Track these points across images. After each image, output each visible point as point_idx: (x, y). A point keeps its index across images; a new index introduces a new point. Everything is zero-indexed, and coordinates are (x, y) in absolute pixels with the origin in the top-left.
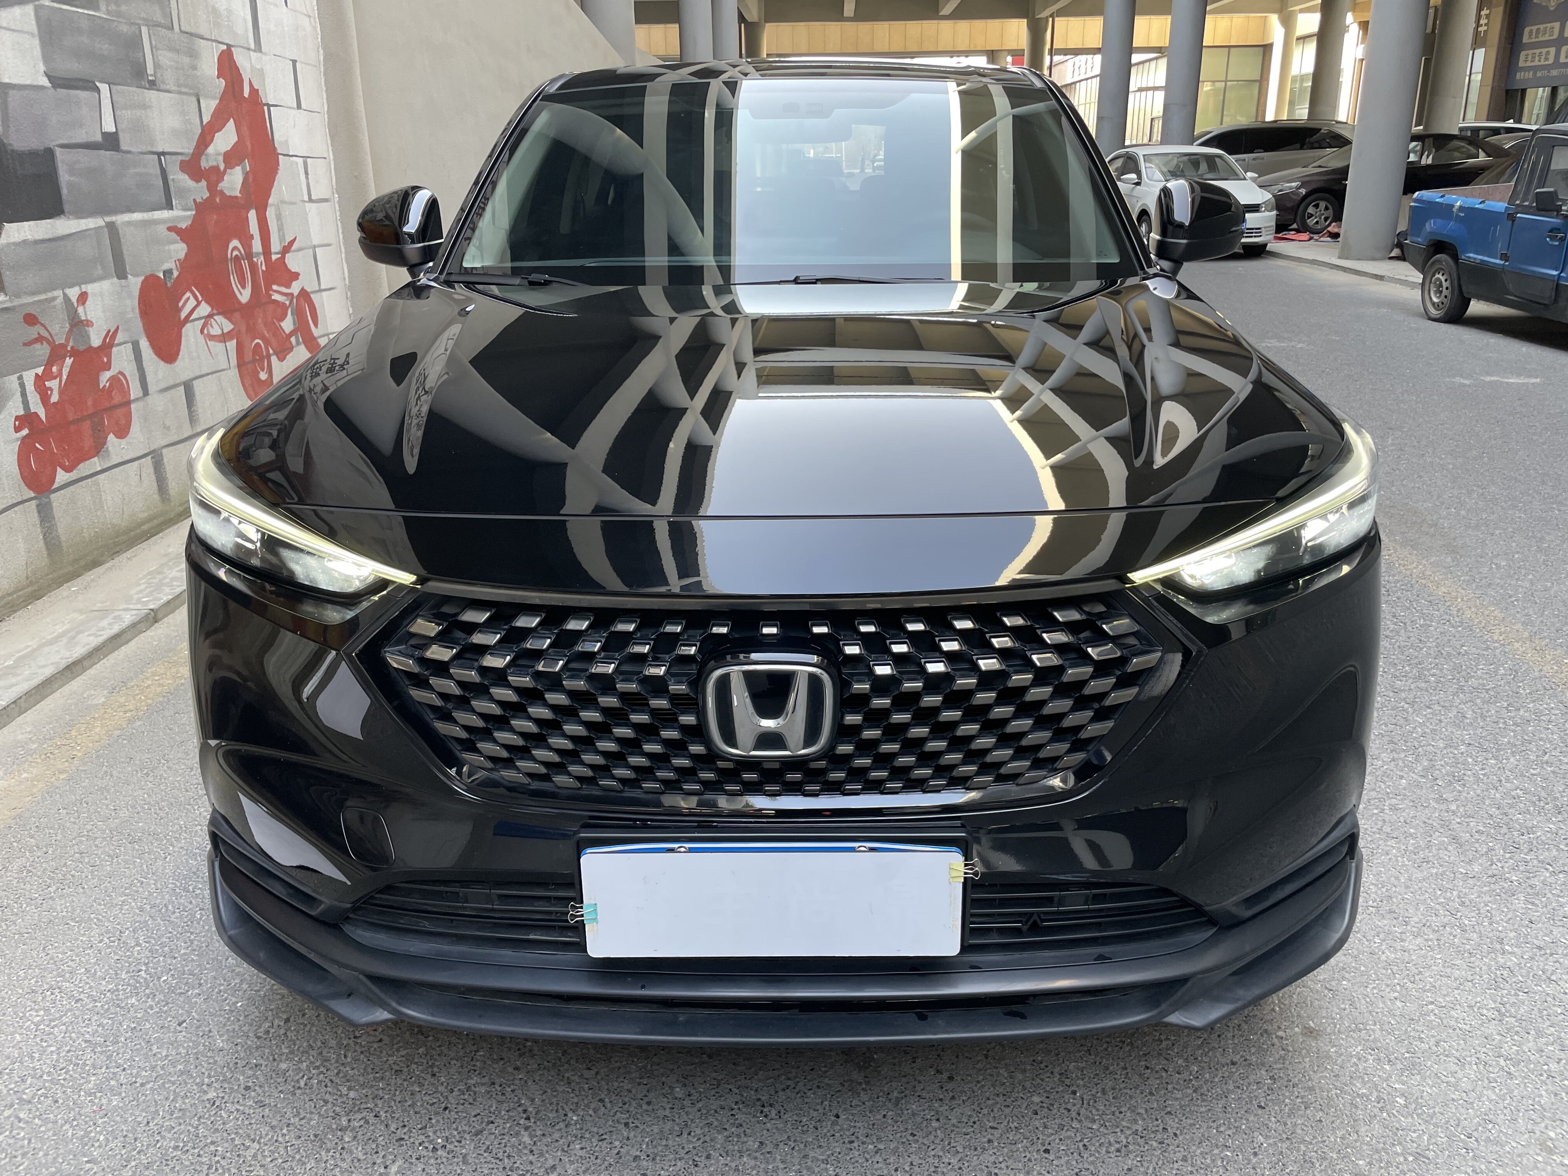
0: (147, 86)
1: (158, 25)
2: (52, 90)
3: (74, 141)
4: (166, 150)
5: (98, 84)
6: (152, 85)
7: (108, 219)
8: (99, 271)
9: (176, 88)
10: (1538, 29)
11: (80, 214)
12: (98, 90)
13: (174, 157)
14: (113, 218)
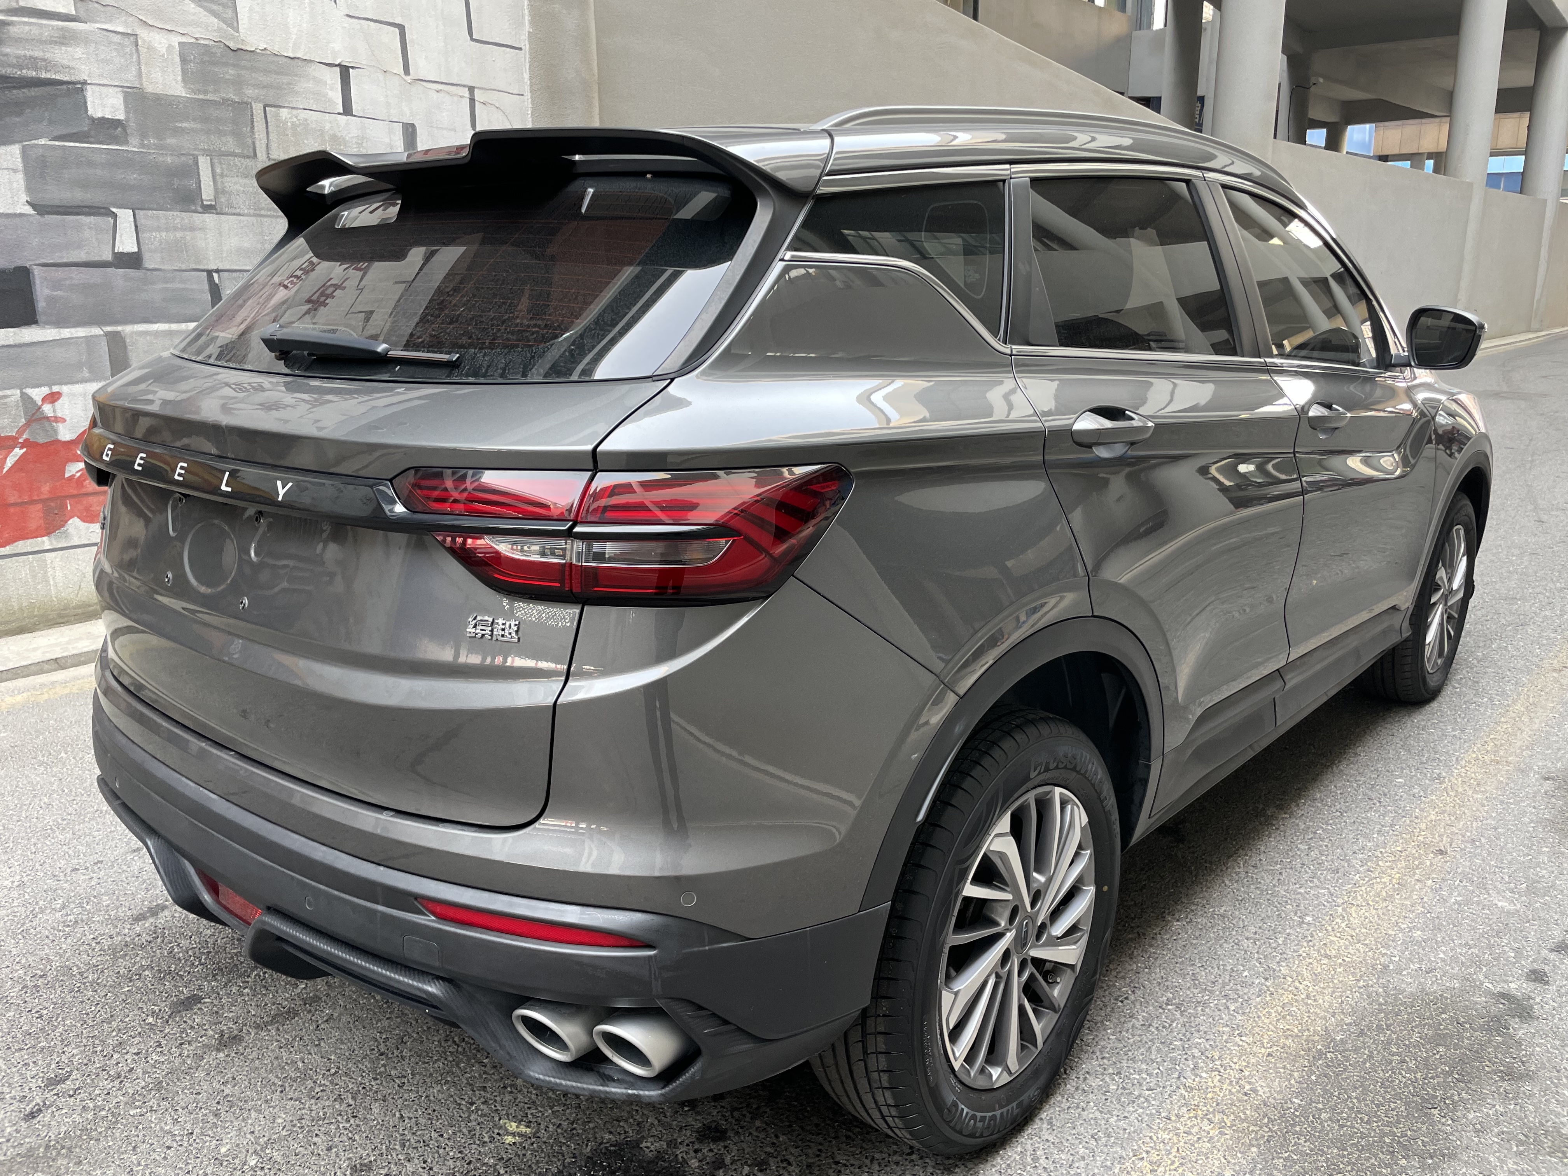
0: (200, 209)
1: (233, 155)
2: (38, 217)
3: (65, 260)
4: (221, 267)
5: (114, 210)
6: (209, 209)
7: (109, 329)
8: (86, 373)
9: (252, 211)
11: (60, 323)
12: (115, 216)
13: (235, 275)
14: (119, 328)
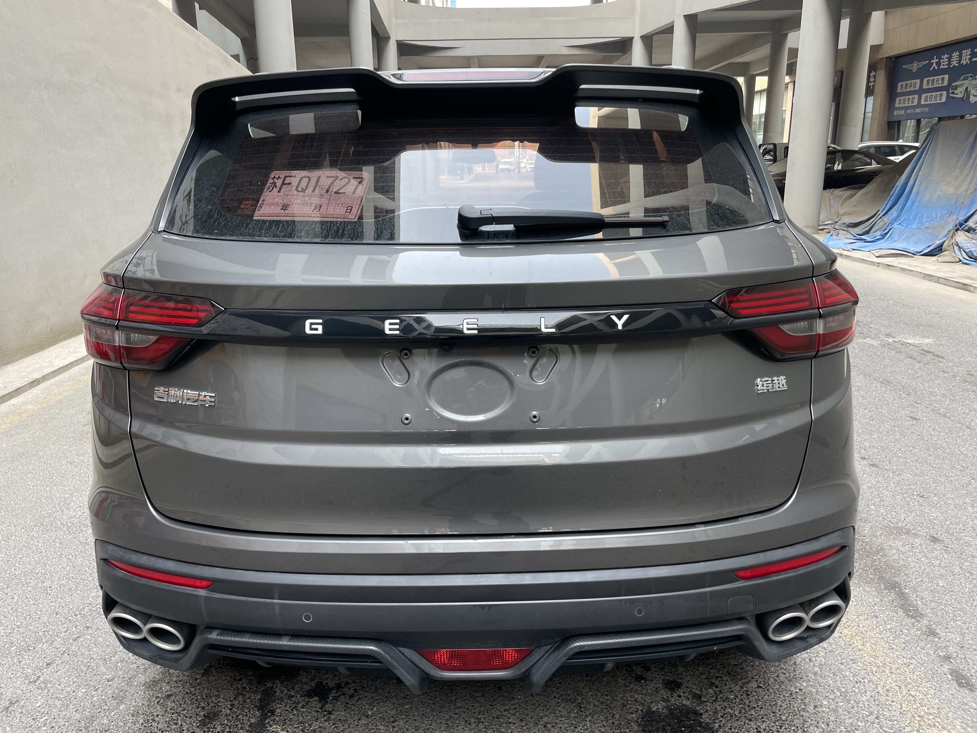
10: (907, 84)
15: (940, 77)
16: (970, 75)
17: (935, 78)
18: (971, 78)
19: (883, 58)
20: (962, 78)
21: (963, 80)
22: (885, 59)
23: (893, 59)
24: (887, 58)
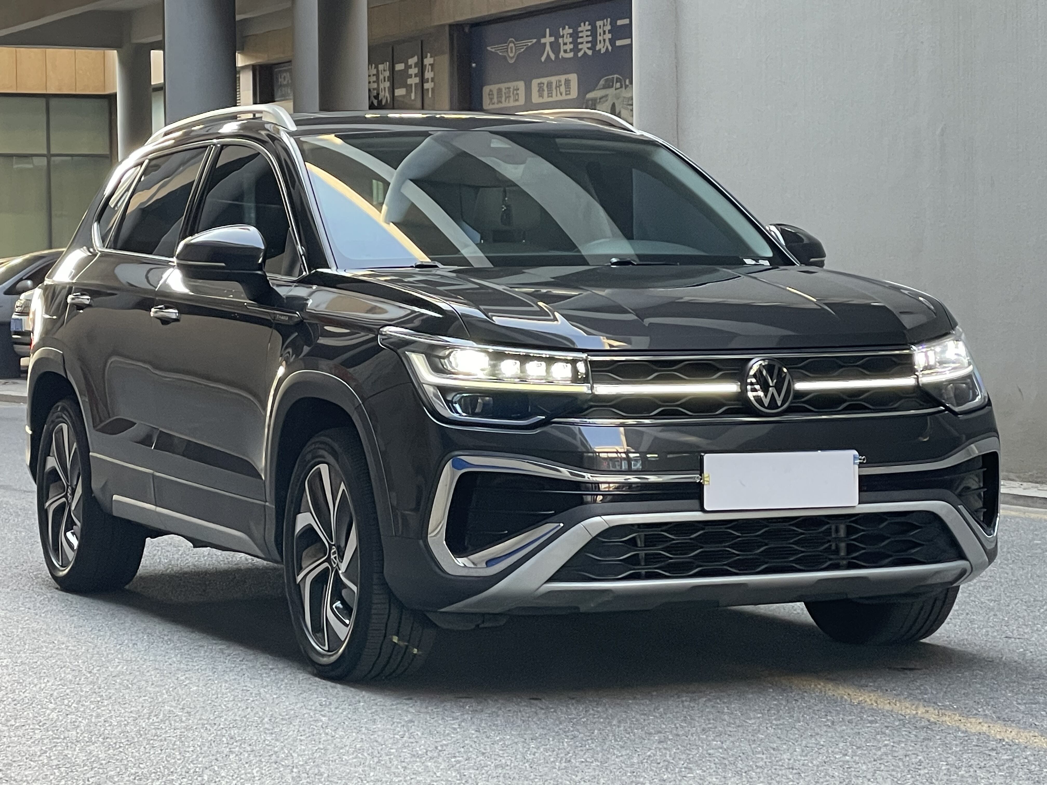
10: (500, 90)
15: (563, 78)
16: (615, 76)
17: (554, 79)
18: (618, 85)
19: (443, 26)
20: (602, 82)
21: (605, 87)
22: (447, 29)
23: (467, 30)
24: (452, 26)
